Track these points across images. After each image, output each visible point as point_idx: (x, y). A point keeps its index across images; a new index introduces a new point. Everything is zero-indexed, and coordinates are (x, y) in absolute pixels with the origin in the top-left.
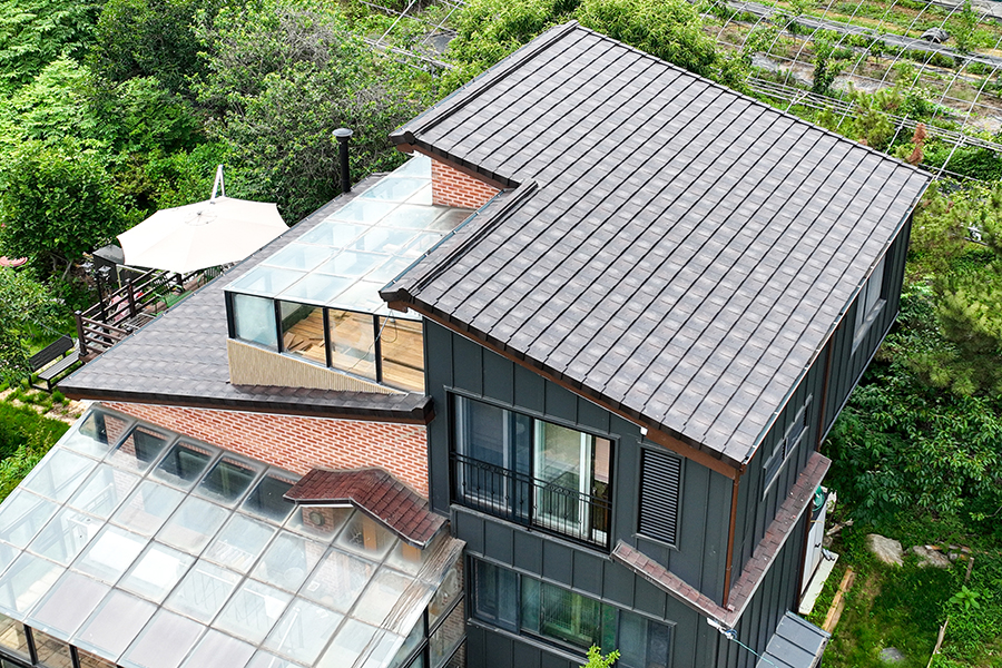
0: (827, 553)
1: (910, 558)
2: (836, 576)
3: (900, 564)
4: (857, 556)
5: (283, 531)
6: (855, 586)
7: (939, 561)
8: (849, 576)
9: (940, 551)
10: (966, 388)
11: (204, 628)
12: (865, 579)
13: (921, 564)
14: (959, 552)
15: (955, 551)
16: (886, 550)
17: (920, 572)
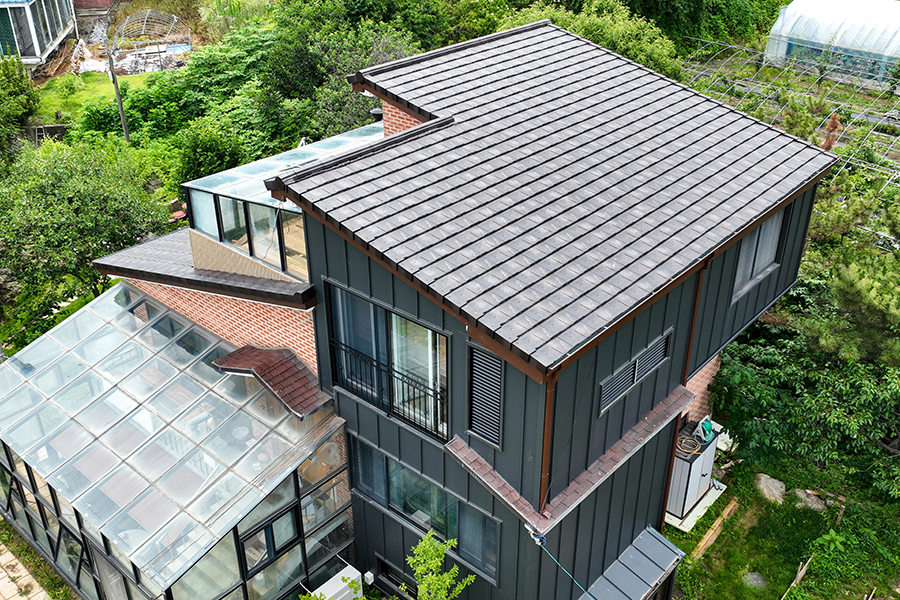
0: (717, 483)
1: (790, 498)
2: (721, 503)
3: (780, 502)
4: (743, 489)
5: (211, 392)
6: (736, 515)
7: (815, 505)
8: (733, 506)
9: (819, 496)
10: (851, 354)
11: (120, 461)
12: (746, 510)
13: (799, 505)
14: (835, 499)
15: (832, 498)
16: (771, 489)
17: (796, 513)
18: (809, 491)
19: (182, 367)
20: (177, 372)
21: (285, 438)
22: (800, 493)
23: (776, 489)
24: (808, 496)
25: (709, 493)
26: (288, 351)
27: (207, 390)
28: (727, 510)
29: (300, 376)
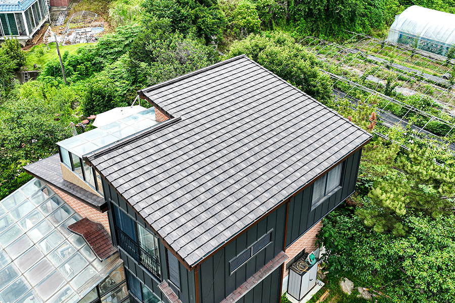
0: (320, 282)
1: (355, 291)
2: (321, 292)
3: (349, 294)
4: (332, 286)
7: (367, 296)
8: (327, 294)
9: (369, 291)
12: (332, 297)
13: (358, 296)
14: (377, 294)
15: (375, 293)
16: (347, 286)
17: (356, 300)
18: (364, 289)
19: (56, 226)
20: (54, 228)
21: (95, 268)
22: (360, 290)
23: (349, 286)
24: (364, 291)
25: (315, 287)
26: (101, 225)
27: (65, 239)
28: (323, 296)
29: (105, 238)
